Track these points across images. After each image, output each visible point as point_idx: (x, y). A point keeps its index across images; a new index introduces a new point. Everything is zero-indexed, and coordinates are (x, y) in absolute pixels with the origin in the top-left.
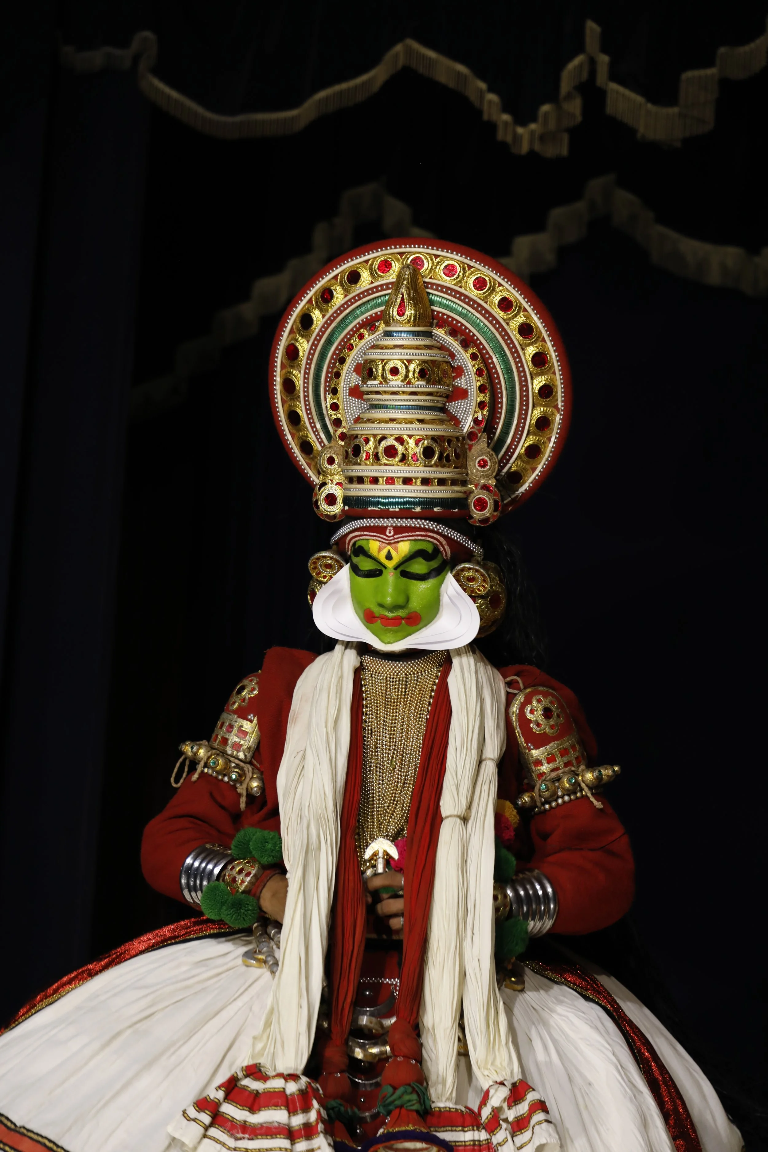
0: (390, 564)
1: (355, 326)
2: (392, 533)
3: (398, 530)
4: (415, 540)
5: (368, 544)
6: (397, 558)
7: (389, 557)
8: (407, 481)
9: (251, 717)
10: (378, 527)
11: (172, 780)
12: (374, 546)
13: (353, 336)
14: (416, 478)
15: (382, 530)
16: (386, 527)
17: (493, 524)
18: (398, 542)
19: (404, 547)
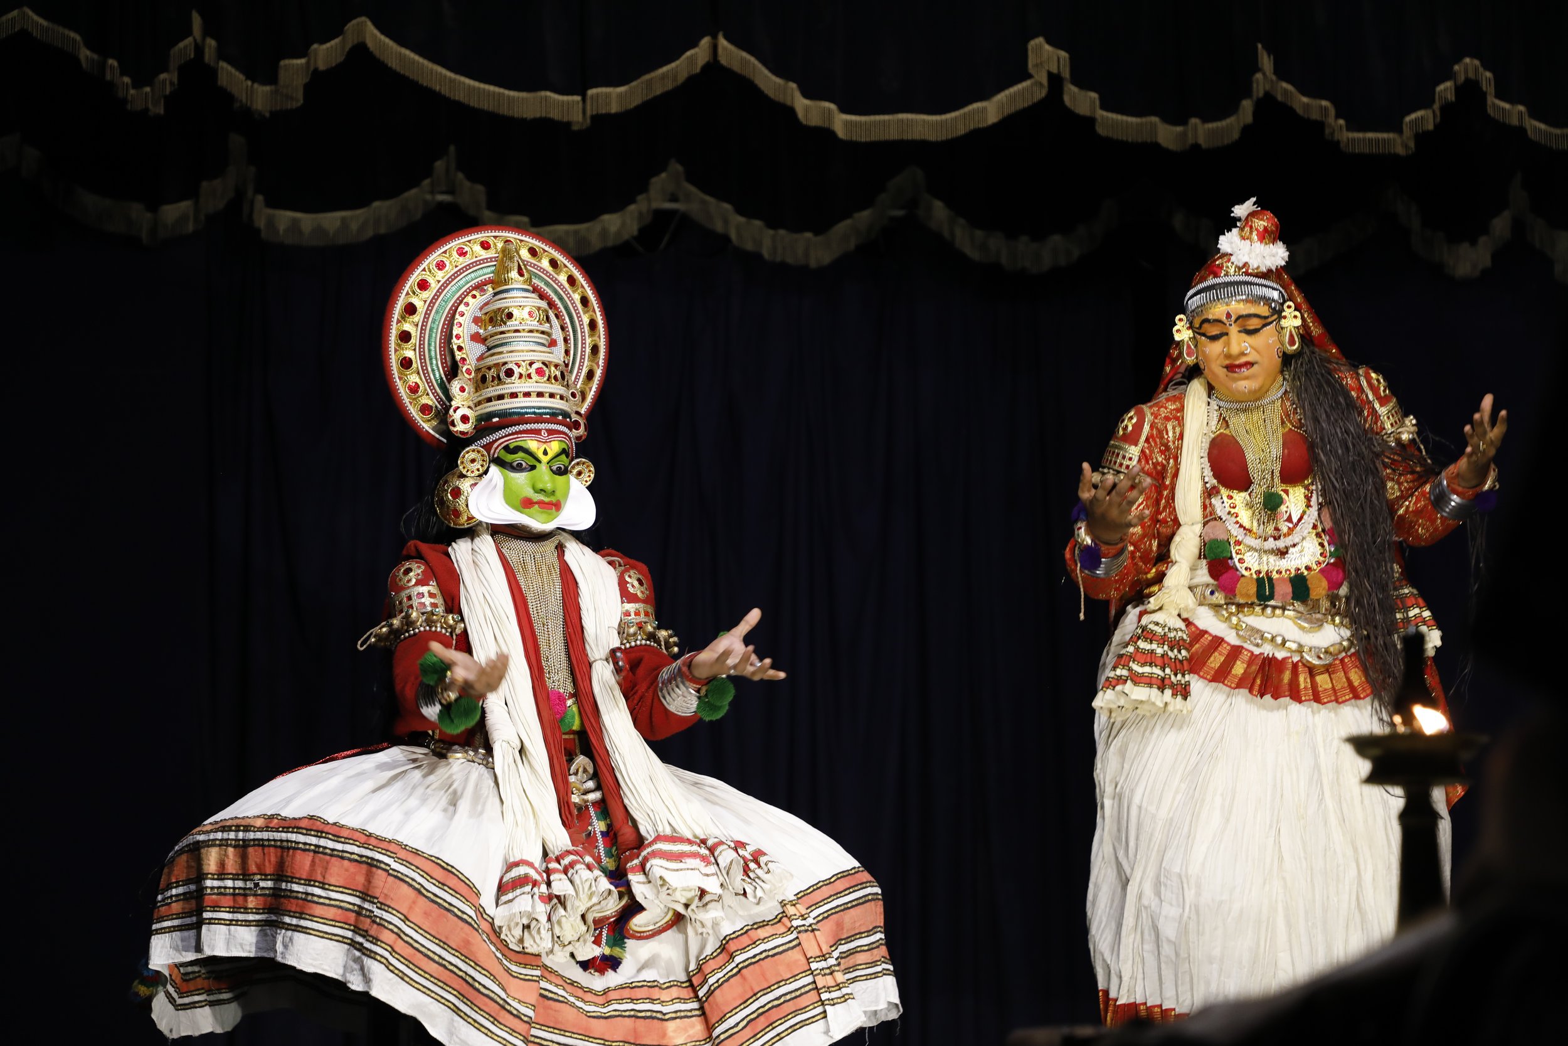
0: (545, 459)
1: (468, 288)
2: (546, 435)
3: (551, 432)
4: (561, 441)
5: (527, 443)
6: (551, 454)
7: (545, 453)
8: (552, 396)
9: (431, 583)
10: (536, 430)
11: (359, 642)
12: (532, 445)
13: (467, 295)
14: (557, 394)
15: (537, 432)
16: (540, 430)
17: (585, 440)
18: (550, 441)
19: (555, 447)
